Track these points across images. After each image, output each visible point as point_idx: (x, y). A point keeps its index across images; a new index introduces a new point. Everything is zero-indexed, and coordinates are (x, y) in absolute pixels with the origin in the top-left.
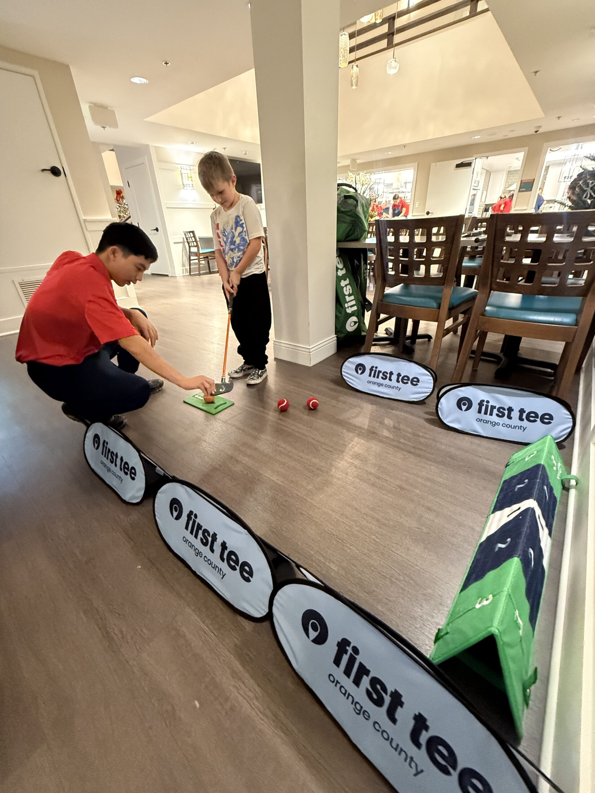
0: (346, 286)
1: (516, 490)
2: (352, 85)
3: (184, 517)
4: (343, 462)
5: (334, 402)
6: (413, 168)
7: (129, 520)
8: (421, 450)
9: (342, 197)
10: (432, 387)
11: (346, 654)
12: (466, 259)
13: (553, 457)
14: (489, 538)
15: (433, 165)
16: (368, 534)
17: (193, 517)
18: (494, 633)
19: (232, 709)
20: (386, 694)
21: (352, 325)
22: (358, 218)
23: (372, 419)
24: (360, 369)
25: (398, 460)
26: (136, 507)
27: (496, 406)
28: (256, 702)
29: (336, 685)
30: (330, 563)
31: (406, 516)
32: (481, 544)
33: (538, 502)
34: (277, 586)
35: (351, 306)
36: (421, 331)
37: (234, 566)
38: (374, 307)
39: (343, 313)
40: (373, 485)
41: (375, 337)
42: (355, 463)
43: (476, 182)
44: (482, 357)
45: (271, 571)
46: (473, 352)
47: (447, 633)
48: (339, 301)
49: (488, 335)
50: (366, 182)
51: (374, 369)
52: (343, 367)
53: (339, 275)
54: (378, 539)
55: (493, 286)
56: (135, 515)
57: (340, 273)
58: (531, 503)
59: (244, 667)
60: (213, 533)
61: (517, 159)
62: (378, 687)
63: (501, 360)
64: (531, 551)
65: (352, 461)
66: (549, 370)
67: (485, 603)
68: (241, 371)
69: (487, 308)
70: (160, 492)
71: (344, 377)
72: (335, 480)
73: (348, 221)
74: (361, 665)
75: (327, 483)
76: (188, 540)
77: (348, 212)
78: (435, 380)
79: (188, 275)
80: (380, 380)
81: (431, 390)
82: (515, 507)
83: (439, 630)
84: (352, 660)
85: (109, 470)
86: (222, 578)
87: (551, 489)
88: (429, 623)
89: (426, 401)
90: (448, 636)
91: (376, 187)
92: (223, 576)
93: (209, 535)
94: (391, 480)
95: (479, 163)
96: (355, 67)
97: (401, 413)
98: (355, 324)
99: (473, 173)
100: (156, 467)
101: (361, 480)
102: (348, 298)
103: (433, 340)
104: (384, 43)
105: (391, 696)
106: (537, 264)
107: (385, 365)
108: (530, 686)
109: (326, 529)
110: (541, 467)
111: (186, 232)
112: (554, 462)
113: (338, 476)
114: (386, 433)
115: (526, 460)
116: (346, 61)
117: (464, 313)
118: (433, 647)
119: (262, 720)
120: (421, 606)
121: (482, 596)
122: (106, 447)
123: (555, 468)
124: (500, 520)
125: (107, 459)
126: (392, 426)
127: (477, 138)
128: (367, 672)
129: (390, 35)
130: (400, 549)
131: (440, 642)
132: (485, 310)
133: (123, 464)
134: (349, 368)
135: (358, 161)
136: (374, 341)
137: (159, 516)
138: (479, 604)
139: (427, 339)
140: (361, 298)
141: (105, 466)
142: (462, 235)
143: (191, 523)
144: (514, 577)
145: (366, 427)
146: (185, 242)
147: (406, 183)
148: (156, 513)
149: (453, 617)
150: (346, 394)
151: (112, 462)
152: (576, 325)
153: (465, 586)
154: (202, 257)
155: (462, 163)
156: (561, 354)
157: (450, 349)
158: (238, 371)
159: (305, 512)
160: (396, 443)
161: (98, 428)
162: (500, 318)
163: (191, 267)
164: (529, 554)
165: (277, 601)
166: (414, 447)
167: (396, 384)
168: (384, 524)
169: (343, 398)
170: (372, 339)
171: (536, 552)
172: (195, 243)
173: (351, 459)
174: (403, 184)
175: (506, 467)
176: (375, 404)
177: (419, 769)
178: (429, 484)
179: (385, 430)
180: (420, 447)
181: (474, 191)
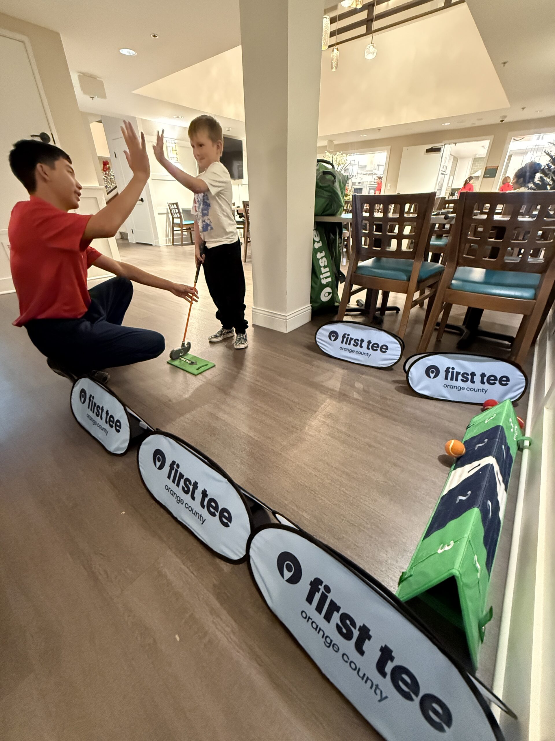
0: (322, 258)
1: (476, 448)
2: (332, 68)
3: (167, 468)
4: (316, 421)
5: (308, 366)
6: (386, 151)
7: (113, 470)
8: (389, 411)
9: (321, 172)
10: (400, 354)
11: (318, 592)
12: (433, 238)
13: (510, 420)
14: (451, 492)
15: (405, 149)
16: (338, 486)
17: (175, 466)
18: (454, 574)
19: (210, 642)
20: (355, 628)
21: (326, 296)
22: (336, 194)
23: (343, 382)
24: (333, 336)
25: (367, 420)
26: (120, 458)
27: (460, 372)
28: (232, 636)
29: (308, 621)
30: (302, 512)
31: (374, 470)
32: (443, 497)
33: (496, 459)
34: (255, 531)
35: (326, 278)
36: (389, 304)
37: (214, 512)
38: (348, 280)
39: (318, 284)
40: (344, 442)
41: (347, 308)
42: (327, 422)
43: (445, 167)
44: (446, 329)
45: (249, 517)
46: (438, 324)
47: (411, 576)
48: (315, 272)
49: (453, 307)
50: (342, 162)
51: (346, 336)
52: (317, 334)
53: (315, 247)
54: (347, 491)
55: (460, 261)
56: (120, 465)
57: (317, 246)
58: (490, 460)
59: (221, 604)
60: (194, 482)
61: (483, 146)
62: (348, 622)
63: (463, 331)
64: (489, 503)
65: (324, 420)
66: (507, 343)
67: (447, 548)
68: (221, 335)
69: (453, 282)
70: (145, 444)
71: (318, 343)
72: (309, 437)
73: (326, 196)
74: (332, 602)
75: (302, 440)
76: (170, 489)
77: (326, 187)
78: (403, 347)
79: (171, 245)
80: (351, 347)
81: (399, 357)
82: (476, 463)
83: (403, 572)
84: (324, 598)
85: (95, 423)
86: (202, 524)
87: (508, 449)
88: (394, 567)
89: (393, 367)
90: (411, 578)
91: (350, 168)
92: (203, 522)
93: (190, 483)
94: (360, 438)
95: (448, 149)
96: (335, 50)
97: (371, 378)
98: (329, 295)
99: (442, 159)
100: (140, 421)
101: (332, 437)
102: (323, 270)
103: (401, 312)
104: (363, 29)
105: (359, 630)
106: (502, 240)
107: (357, 333)
108: (486, 623)
109: (299, 481)
110: (501, 428)
111: (170, 203)
112: (512, 424)
113: (310, 433)
114: (356, 395)
115: (486, 422)
116: (327, 44)
117: (430, 287)
118: (397, 588)
119: (238, 652)
120: (387, 551)
121: (443, 543)
122: (93, 401)
123: (512, 430)
124: (461, 476)
125: (93, 412)
126: (361, 389)
127: (447, 125)
128: (338, 609)
129: (368, 22)
130: (368, 501)
131: (404, 583)
132: (451, 284)
133: (108, 417)
134: (322, 335)
135: (336, 142)
136: (346, 312)
137: (142, 465)
138: (441, 549)
139: (395, 311)
140: (335, 270)
141: (91, 419)
142: (433, 214)
143: (173, 472)
144: (474, 525)
145: (338, 390)
146: (169, 213)
147: (379, 166)
148: (140, 464)
149: (416, 562)
150: (320, 359)
151: (98, 416)
152: (534, 299)
153: (428, 534)
154: (185, 228)
155: (432, 148)
156: (518, 329)
157: (416, 321)
158: (218, 335)
159: (280, 465)
160: (365, 405)
161: (85, 383)
162: (465, 291)
163: (174, 237)
164: (488, 506)
165: (254, 544)
166: (381, 409)
167: (367, 351)
168: (353, 478)
169: (316, 363)
170: (345, 310)
171: (493, 504)
172: (178, 214)
173: (324, 418)
174: (376, 167)
175: (467, 429)
176: (346, 369)
177: (384, 696)
178: (395, 442)
179: (355, 393)
180: (387, 408)
181: (442, 175)
